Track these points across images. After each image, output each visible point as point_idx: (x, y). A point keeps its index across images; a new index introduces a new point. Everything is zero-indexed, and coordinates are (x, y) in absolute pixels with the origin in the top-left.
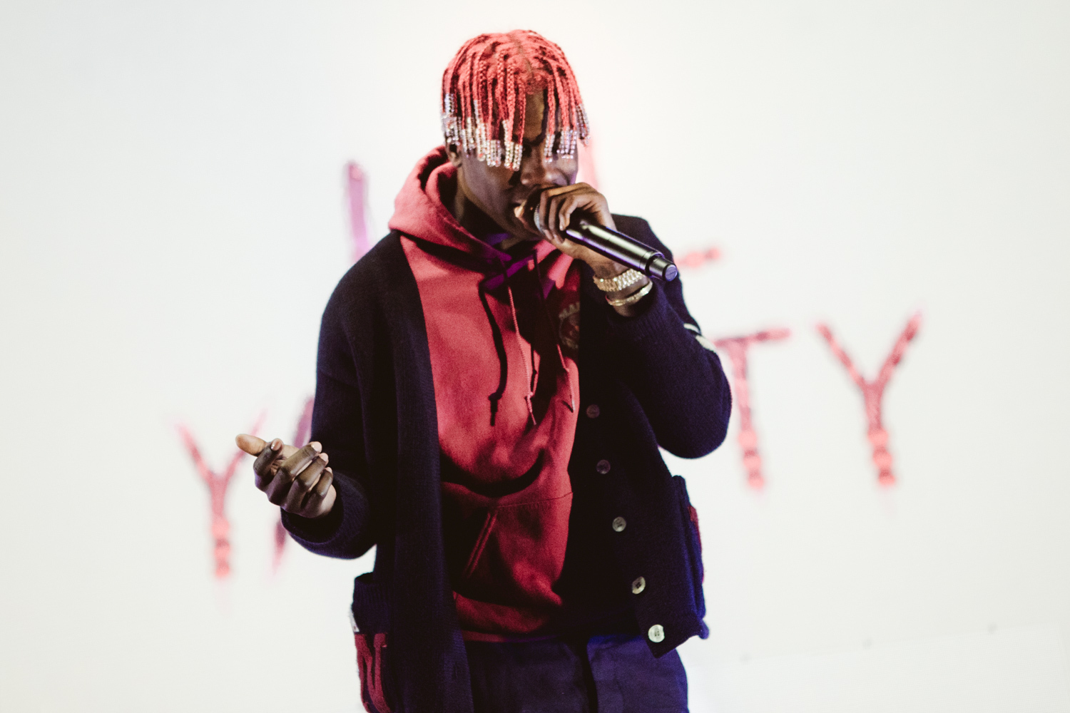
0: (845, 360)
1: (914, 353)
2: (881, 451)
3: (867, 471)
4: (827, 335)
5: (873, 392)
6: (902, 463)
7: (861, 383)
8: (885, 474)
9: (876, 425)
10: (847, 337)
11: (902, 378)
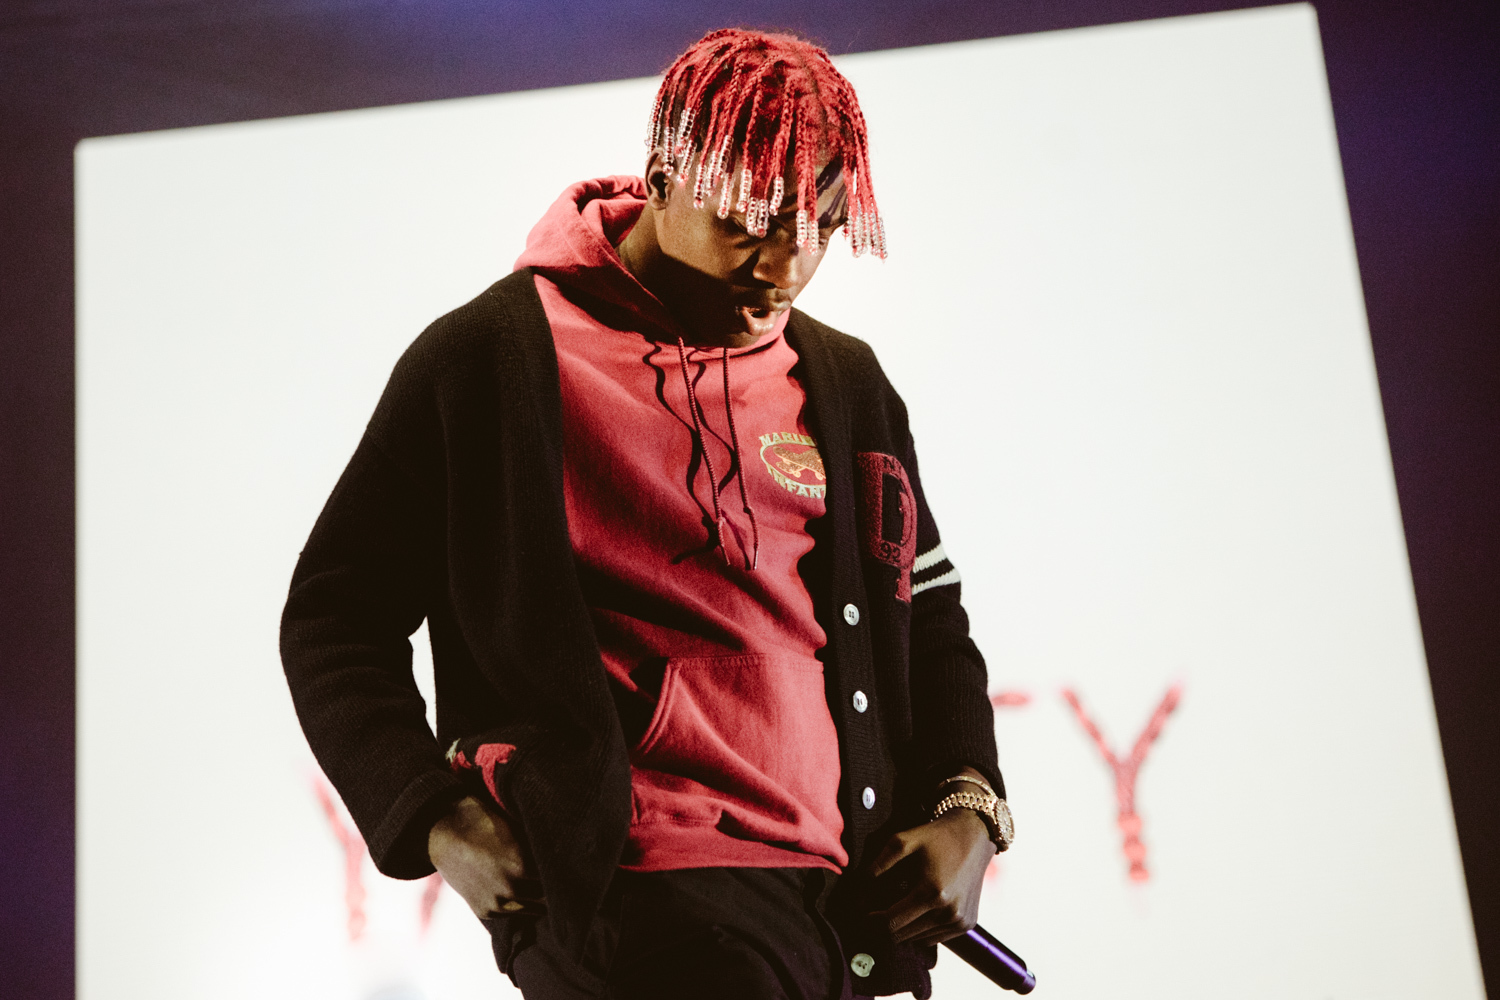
0: (1094, 733)
1: (1173, 727)
2: (1133, 841)
3: (1115, 863)
4: (1073, 701)
5: (1125, 772)
6: (1157, 857)
7: (1111, 759)
8: (1137, 868)
9: (1128, 812)
10: (1096, 705)
11: (1159, 757)
